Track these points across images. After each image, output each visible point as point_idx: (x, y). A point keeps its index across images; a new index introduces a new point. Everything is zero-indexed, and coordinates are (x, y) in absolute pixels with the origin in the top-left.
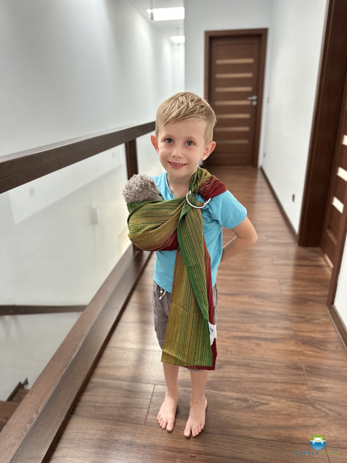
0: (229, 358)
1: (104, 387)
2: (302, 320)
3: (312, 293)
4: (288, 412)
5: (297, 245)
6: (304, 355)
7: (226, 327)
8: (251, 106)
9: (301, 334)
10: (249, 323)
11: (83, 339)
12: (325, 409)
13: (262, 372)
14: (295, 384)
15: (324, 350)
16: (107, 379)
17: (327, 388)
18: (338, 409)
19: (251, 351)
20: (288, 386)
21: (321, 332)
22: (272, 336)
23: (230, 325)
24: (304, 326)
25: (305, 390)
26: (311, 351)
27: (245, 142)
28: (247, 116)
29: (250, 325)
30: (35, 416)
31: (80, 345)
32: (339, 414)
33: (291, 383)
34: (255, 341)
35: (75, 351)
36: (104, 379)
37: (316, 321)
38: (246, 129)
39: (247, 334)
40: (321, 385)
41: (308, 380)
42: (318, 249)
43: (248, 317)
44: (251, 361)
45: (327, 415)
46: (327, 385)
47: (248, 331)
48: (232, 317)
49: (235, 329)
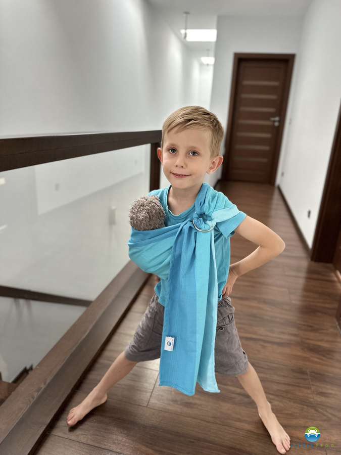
2: (310, 328)
3: (321, 305)
4: (290, 412)
5: (309, 259)
6: (309, 361)
8: (273, 126)
9: (308, 341)
10: (257, 326)
12: (327, 414)
14: (299, 387)
15: (331, 359)
17: (331, 394)
20: (291, 388)
21: (328, 341)
22: (278, 340)
24: (312, 335)
25: (309, 394)
26: (317, 358)
27: (264, 160)
28: (268, 136)
29: (258, 328)
30: (43, 386)
31: (90, 328)
33: (295, 386)
34: (261, 343)
35: (85, 332)
37: (324, 331)
38: (266, 148)
39: (254, 336)
40: (325, 391)
41: (313, 385)
42: (330, 265)
43: (256, 321)
45: (329, 420)
46: (331, 392)
47: (255, 333)
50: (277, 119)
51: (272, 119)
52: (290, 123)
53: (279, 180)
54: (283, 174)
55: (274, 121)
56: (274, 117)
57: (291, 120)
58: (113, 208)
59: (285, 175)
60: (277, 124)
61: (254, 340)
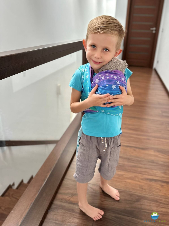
0: (144, 194)
1: (62, 209)
7: (141, 171)
10: (155, 170)
11: (50, 172)
13: (167, 207)
16: (65, 202)
19: (158, 191)
23: (143, 170)
28: (148, 39)
29: (156, 171)
31: (48, 177)
34: (160, 183)
35: (44, 180)
36: (63, 202)
39: (155, 178)
43: (154, 166)
44: (159, 198)
47: (155, 175)
48: (144, 164)
49: (146, 174)
50: (154, 29)
51: (152, 29)
52: (162, 32)
53: (155, 65)
54: (158, 62)
55: (152, 30)
56: (153, 27)
57: (163, 29)
59: (159, 62)
60: (154, 32)
61: (155, 180)
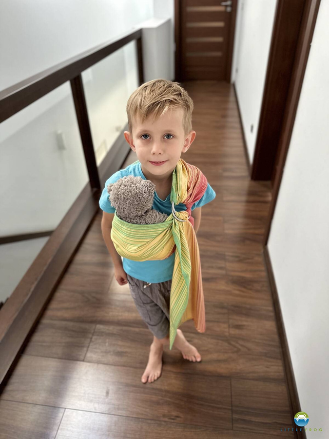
2: (237, 259)
3: (251, 231)
4: (206, 348)
5: (249, 178)
6: (231, 294)
8: (225, 12)
9: (233, 274)
11: (36, 283)
12: (237, 345)
14: (218, 322)
15: (251, 289)
17: (244, 325)
18: (249, 345)
25: (225, 328)
27: (219, 54)
28: (220, 24)
31: (32, 289)
32: (249, 349)
35: (27, 294)
36: (53, 320)
37: (250, 261)
38: (219, 39)
40: (240, 323)
41: (231, 319)
42: (268, 183)
45: (238, 351)
46: (245, 323)
50: (229, 3)
51: (224, 4)
52: (243, 9)
53: (234, 77)
54: (237, 71)
55: (226, 6)
56: (226, 1)
58: (59, 132)
60: (229, 9)
